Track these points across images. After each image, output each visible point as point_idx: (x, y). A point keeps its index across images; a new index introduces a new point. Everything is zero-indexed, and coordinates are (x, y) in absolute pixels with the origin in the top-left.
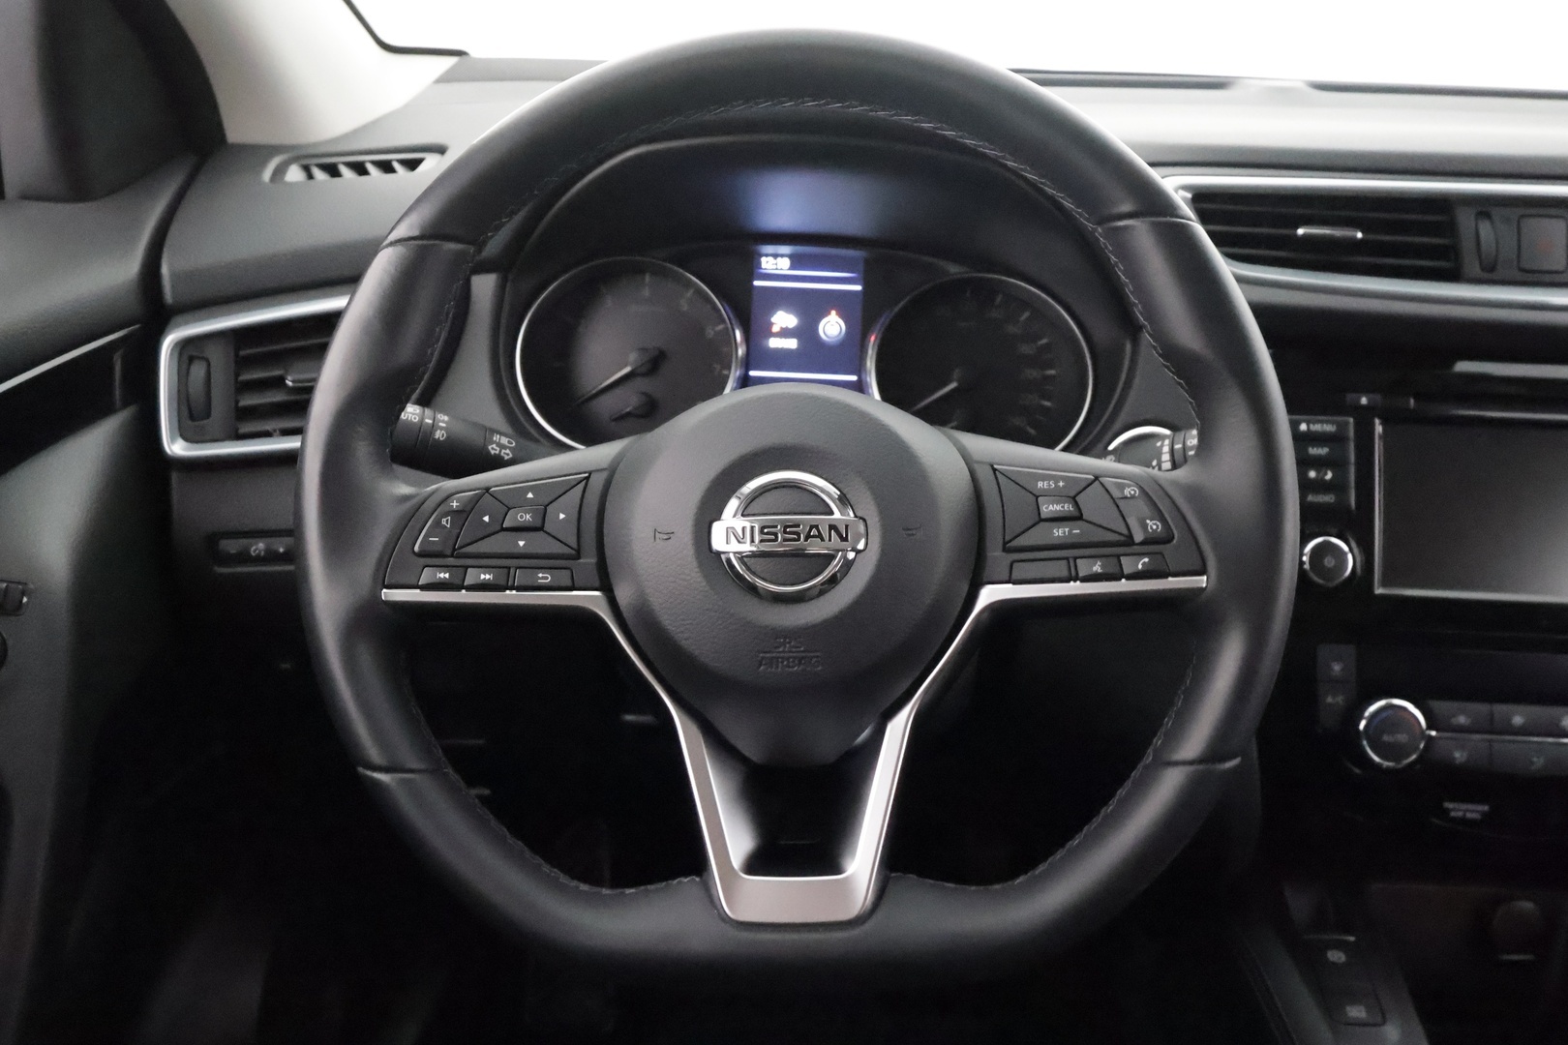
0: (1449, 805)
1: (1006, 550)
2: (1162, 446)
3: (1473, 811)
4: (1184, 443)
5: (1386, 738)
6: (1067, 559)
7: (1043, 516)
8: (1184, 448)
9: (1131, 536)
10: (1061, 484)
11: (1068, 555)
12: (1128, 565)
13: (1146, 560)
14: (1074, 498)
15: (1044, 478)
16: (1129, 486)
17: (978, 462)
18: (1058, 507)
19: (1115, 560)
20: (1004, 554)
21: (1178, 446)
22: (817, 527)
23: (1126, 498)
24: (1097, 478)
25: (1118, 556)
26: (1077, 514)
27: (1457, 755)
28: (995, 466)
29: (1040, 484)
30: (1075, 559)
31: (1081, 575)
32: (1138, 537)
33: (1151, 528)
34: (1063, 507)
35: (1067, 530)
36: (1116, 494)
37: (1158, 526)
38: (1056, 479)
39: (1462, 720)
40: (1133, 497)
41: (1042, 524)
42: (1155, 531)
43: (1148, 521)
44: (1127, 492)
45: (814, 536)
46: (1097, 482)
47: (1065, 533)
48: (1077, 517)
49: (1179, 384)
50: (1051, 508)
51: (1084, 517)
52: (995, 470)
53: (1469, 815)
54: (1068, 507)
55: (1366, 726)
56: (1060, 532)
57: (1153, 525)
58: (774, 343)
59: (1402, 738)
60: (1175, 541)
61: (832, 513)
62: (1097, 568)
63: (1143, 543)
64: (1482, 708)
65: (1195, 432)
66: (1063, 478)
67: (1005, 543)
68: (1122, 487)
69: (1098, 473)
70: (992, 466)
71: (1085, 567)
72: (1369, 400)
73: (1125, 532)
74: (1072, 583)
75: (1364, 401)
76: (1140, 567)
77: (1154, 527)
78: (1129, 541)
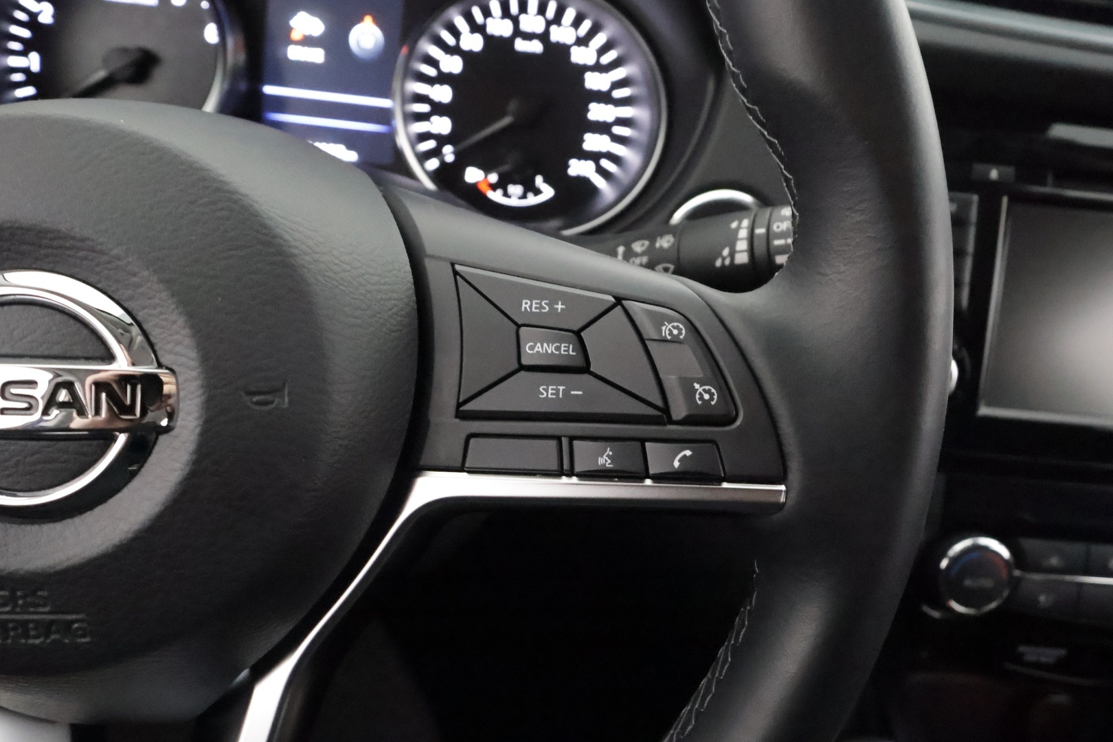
0: (1022, 649)
1: (462, 415)
2: (739, 228)
3: (1049, 655)
4: (768, 229)
5: (968, 583)
6: (558, 438)
7: (525, 361)
8: (769, 236)
9: (666, 410)
10: (560, 306)
11: (557, 433)
12: (659, 457)
13: (688, 453)
14: (578, 333)
15: (532, 294)
16: (671, 320)
17: (432, 257)
18: (551, 349)
19: (638, 444)
20: (458, 420)
21: (760, 231)
22: (69, 386)
23: (665, 341)
24: (619, 300)
25: (642, 441)
26: (580, 362)
27: (1042, 598)
28: (458, 267)
29: (525, 305)
30: (572, 439)
31: (577, 469)
32: (679, 410)
33: (701, 398)
34: (558, 348)
35: (561, 388)
36: (649, 331)
37: (712, 395)
38: (553, 297)
39: (1054, 561)
40: (675, 341)
41: (523, 373)
42: (705, 402)
43: (697, 386)
44: (667, 330)
45: (63, 405)
46: (618, 309)
47: (557, 393)
48: (582, 368)
49: (771, 144)
50: (538, 348)
51: (592, 369)
52: (456, 273)
53: (1043, 659)
54: (567, 350)
55: (949, 567)
56: (550, 392)
57: (705, 393)
58: (295, 53)
59: (987, 583)
60: (738, 423)
61: (110, 357)
62: (605, 461)
63: (686, 421)
64: (1077, 549)
65: (787, 211)
66: (564, 297)
67: (459, 405)
68: (659, 321)
69: (621, 291)
70: (453, 265)
71: (585, 453)
72: (1000, 175)
73: (657, 400)
74: (564, 479)
75: (994, 174)
76: (676, 464)
77: (707, 397)
78: (664, 415)
